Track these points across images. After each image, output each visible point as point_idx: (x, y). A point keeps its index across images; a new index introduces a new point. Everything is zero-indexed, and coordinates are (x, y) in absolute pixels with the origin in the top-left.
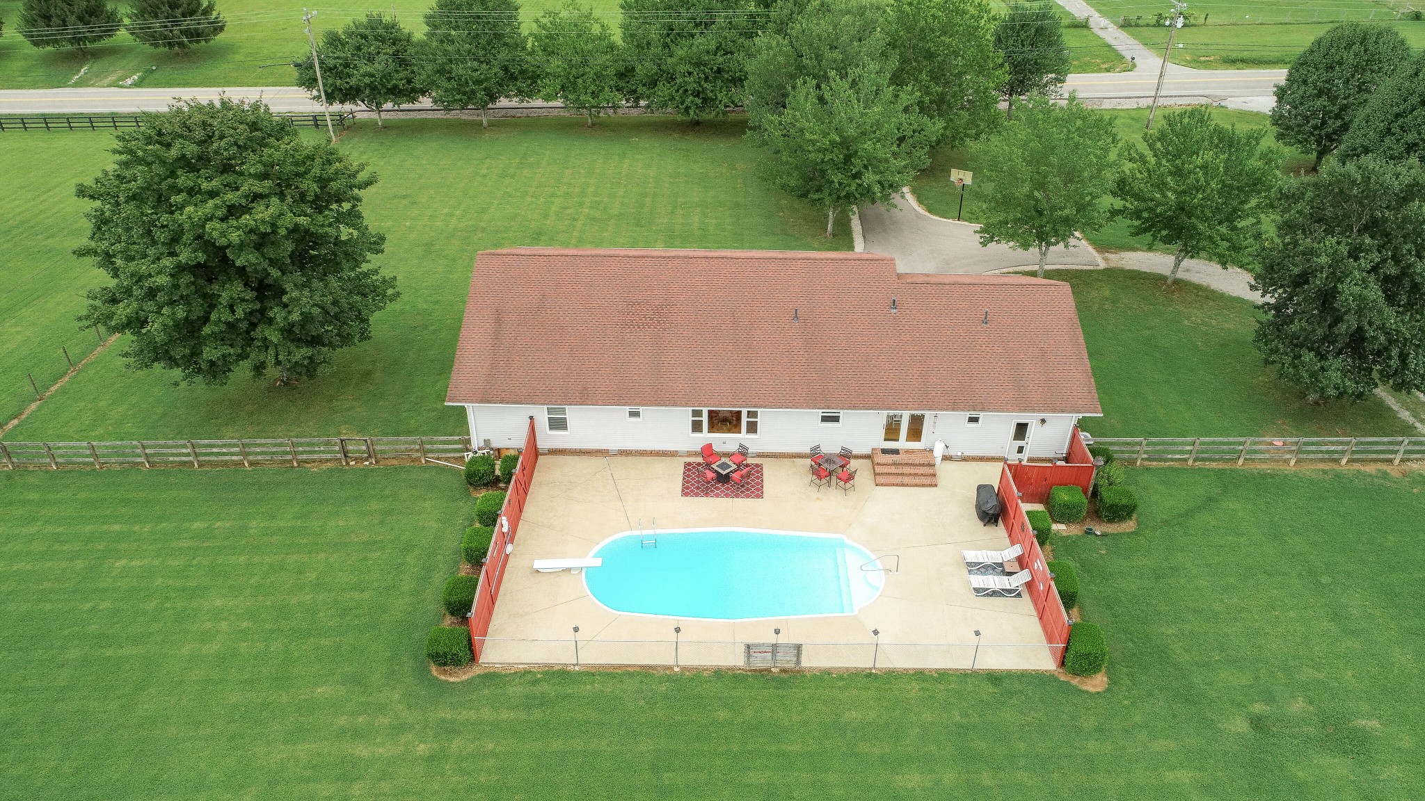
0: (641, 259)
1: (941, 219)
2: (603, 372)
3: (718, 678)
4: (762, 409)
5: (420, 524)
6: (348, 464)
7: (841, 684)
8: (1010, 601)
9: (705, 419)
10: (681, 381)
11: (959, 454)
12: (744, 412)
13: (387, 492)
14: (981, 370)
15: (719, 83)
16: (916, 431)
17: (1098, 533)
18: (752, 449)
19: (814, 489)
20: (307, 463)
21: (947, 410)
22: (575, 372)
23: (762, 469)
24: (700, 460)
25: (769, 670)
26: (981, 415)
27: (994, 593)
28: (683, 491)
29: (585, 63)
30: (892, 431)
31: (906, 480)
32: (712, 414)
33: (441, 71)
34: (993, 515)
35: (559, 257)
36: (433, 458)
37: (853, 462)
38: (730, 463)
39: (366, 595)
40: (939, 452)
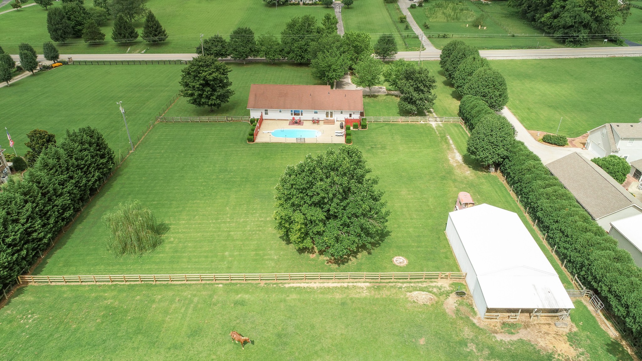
0: (282, 85)
2: (275, 104)
4: (303, 111)
6: (228, 122)
9: (293, 112)
10: (289, 106)
11: (340, 120)
12: (300, 111)
15: (306, 53)
16: (331, 116)
18: (302, 118)
19: (312, 126)
20: (220, 122)
22: (270, 104)
23: (303, 121)
24: (292, 120)
25: (300, 143)
26: (343, 112)
27: (339, 136)
28: (289, 125)
29: (271, 48)
30: (327, 116)
31: (329, 123)
33: (234, 50)
35: (267, 85)
36: (244, 121)
37: (320, 121)
38: (297, 120)
40: (335, 119)
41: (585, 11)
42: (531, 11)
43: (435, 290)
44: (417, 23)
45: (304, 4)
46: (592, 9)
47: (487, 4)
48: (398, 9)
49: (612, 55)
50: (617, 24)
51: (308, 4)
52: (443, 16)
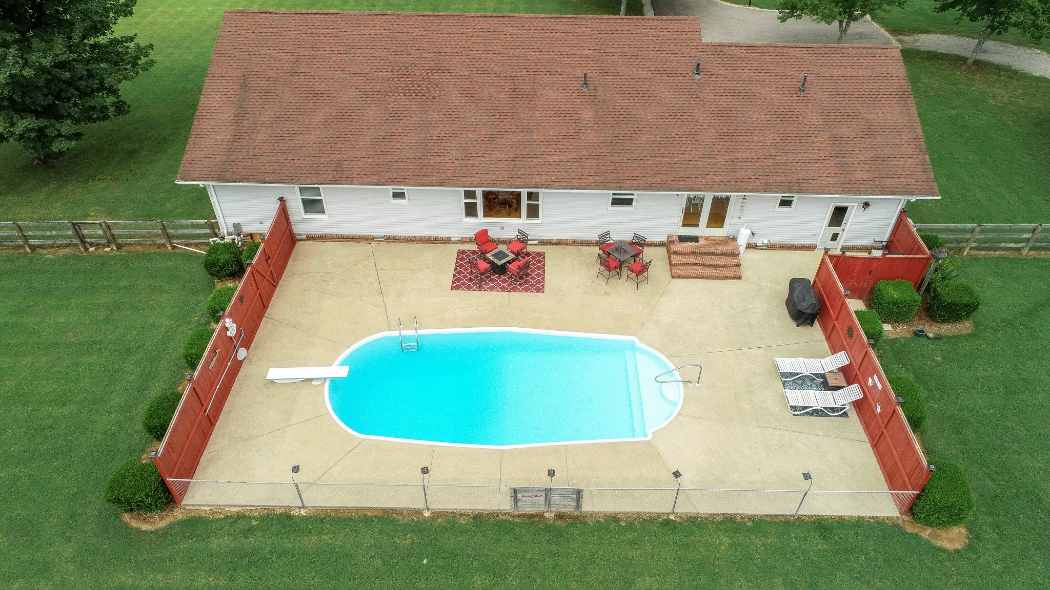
0: (411, 17)
1: (732, 5)
2: (361, 146)
3: (477, 527)
4: (544, 190)
5: (151, 321)
6: (86, 249)
7: (632, 536)
8: (834, 421)
9: (479, 201)
10: (451, 158)
11: (766, 242)
12: (524, 192)
13: (122, 283)
14: (798, 144)
16: (718, 217)
17: (931, 335)
18: (533, 236)
19: (601, 282)
20: (43, 248)
21: (758, 192)
22: (329, 146)
23: (544, 258)
24: (474, 247)
25: (541, 516)
26: (796, 197)
28: (453, 283)
30: (691, 215)
31: (706, 271)
32: (488, 196)
34: (810, 314)
35: (318, 16)
36: (182, 244)
37: (647, 251)
38: (507, 252)
39: (68, 410)
40: (743, 239)
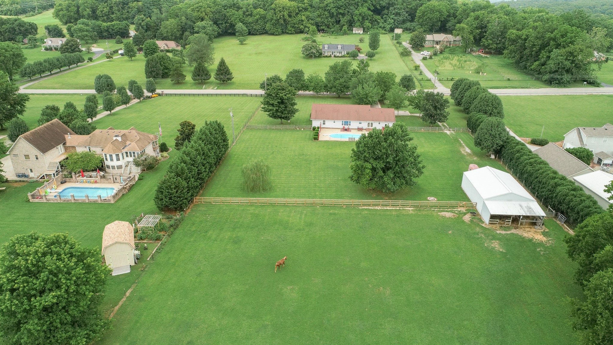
4: (351, 121)
9: (344, 123)
24: (343, 128)
26: (380, 122)
35: (324, 104)
36: (309, 127)
38: (347, 128)
41: (566, 59)
42: (523, 61)
43: (456, 212)
44: (429, 70)
45: (335, 56)
46: (571, 58)
47: (487, 57)
48: (412, 60)
49: (590, 93)
50: (594, 70)
51: (338, 57)
52: (450, 65)
